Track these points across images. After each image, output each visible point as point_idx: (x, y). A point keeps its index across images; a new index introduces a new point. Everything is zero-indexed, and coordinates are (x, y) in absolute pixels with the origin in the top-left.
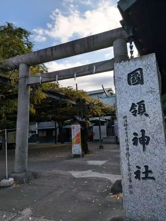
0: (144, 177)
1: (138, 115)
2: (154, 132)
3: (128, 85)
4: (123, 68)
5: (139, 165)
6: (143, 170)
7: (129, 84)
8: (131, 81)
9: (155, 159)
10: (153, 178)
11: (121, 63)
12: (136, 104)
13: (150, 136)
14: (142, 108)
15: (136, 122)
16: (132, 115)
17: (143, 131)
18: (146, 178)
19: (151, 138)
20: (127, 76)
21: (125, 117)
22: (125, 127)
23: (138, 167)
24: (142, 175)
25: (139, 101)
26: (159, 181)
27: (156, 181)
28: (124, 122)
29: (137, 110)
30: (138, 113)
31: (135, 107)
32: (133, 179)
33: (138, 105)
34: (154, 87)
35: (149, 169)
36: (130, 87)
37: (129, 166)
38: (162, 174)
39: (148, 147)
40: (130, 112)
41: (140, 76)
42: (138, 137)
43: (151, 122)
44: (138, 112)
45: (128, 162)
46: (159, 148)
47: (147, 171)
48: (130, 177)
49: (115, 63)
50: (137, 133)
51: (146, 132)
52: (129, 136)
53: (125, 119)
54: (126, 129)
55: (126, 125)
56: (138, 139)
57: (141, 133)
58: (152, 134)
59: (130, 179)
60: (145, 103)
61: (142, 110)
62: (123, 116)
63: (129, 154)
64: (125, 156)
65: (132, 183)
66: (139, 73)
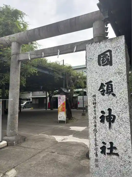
0: (109, 152)
1: (106, 95)
2: (120, 112)
3: (98, 66)
4: (94, 49)
5: (104, 141)
6: (108, 146)
7: (99, 64)
8: (101, 62)
9: (119, 137)
10: (117, 154)
11: (93, 45)
12: (105, 84)
13: (115, 115)
14: (110, 88)
15: (104, 101)
16: (100, 95)
17: (110, 110)
18: (111, 153)
19: (117, 117)
20: (97, 57)
21: (94, 96)
22: (94, 106)
23: (104, 143)
24: (107, 151)
25: (107, 81)
26: (122, 158)
27: (120, 157)
29: (105, 90)
31: (103, 87)
32: (99, 153)
33: (106, 85)
34: (122, 69)
35: (114, 146)
36: (100, 67)
37: (96, 142)
38: (125, 151)
39: (114, 125)
40: (99, 92)
41: (109, 58)
43: (117, 101)
44: (106, 92)
45: (95, 137)
46: (124, 127)
47: (112, 148)
48: (96, 152)
49: (87, 44)
50: (105, 111)
51: (112, 111)
52: (97, 113)
53: (94, 98)
54: (95, 107)
55: (94, 103)
56: (105, 117)
57: (108, 111)
58: (118, 113)
59: (96, 153)
60: (112, 83)
61: (110, 89)
62: (92, 95)
63: (96, 131)
64: (93, 132)
65: (98, 157)
66: (109, 55)
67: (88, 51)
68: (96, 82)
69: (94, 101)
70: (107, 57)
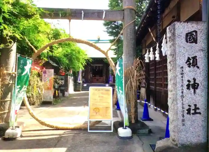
0: (194, 112)
1: (192, 67)
3: (186, 43)
4: (183, 28)
5: (190, 104)
6: (193, 107)
7: (186, 41)
8: (188, 40)
10: (200, 113)
11: (181, 24)
12: (191, 59)
16: (187, 67)
18: (196, 113)
19: (200, 84)
20: (185, 35)
21: (182, 67)
23: (189, 106)
24: (192, 112)
25: (193, 56)
27: (202, 115)
28: (181, 71)
29: (191, 63)
30: (192, 66)
31: (190, 61)
32: (185, 115)
33: (192, 59)
35: (197, 107)
36: (188, 44)
37: (183, 105)
39: (197, 91)
40: (186, 64)
41: (195, 37)
42: (191, 83)
43: (201, 73)
44: (192, 64)
45: (182, 102)
50: (191, 80)
51: (197, 80)
52: (184, 82)
53: (182, 69)
54: (182, 77)
55: (182, 74)
56: (191, 85)
57: (193, 80)
58: (201, 81)
59: (183, 114)
60: (197, 58)
61: (195, 63)
62: (181, 66)
63: (183, 96)
64: (180, 98)
65: (184, 118)
66: (195, 35)
67: (177, 29)
68: (183, 55)
69: (182, 72)
70: (193, 37)
